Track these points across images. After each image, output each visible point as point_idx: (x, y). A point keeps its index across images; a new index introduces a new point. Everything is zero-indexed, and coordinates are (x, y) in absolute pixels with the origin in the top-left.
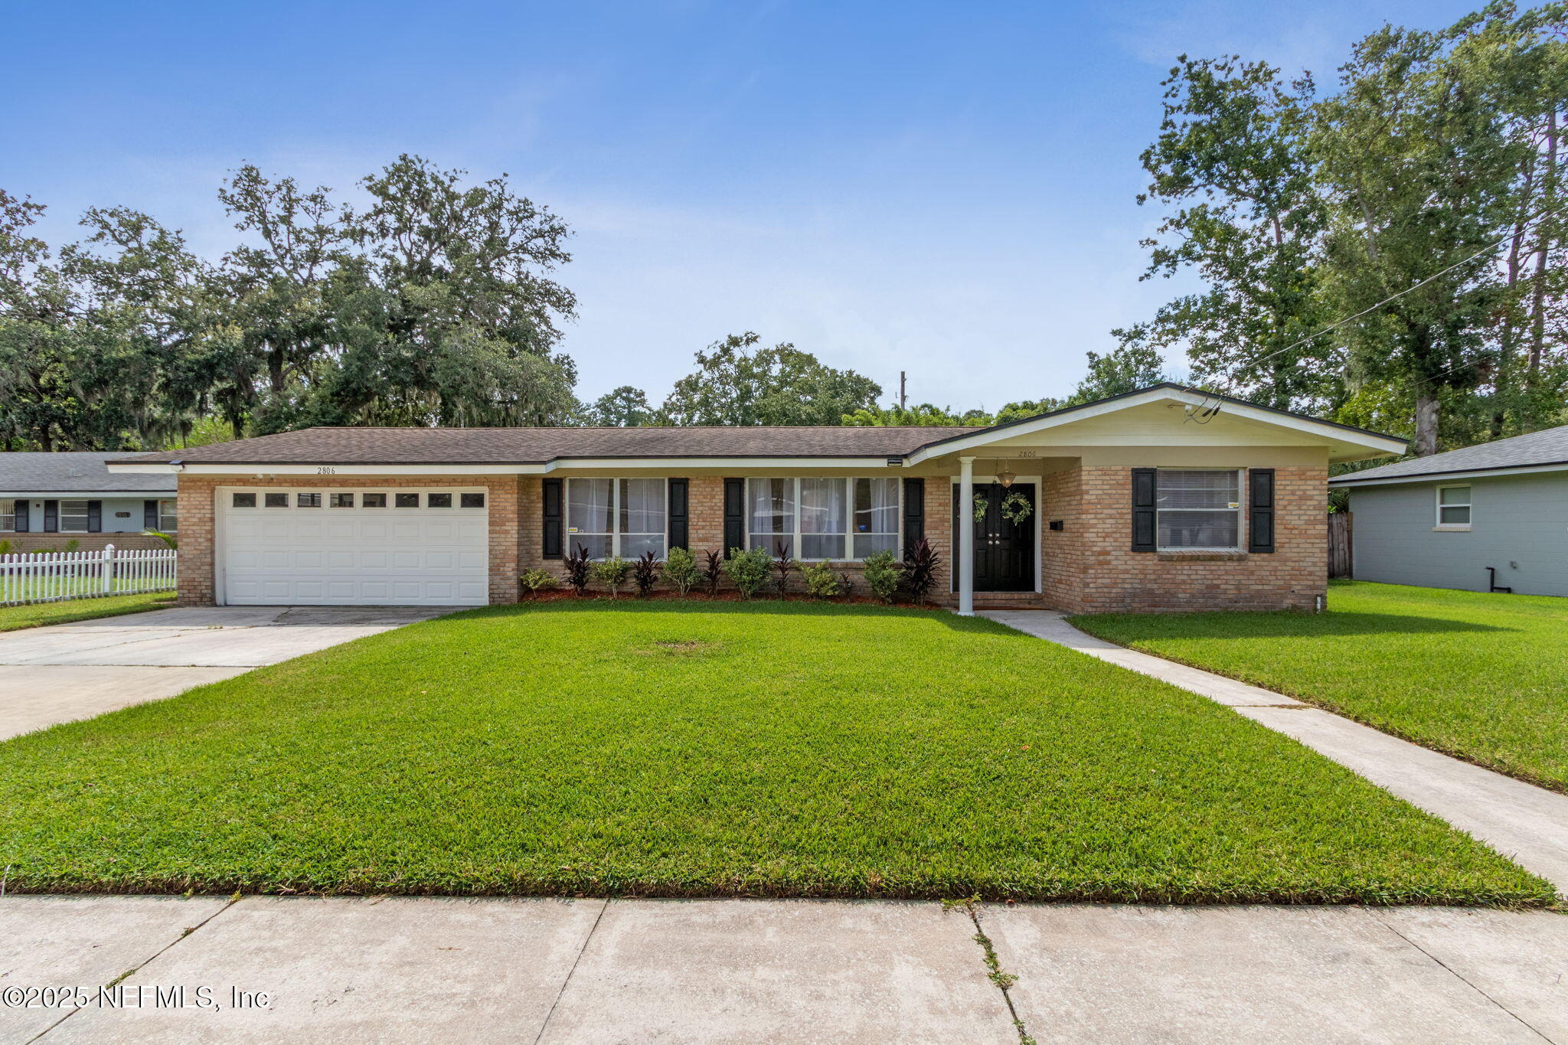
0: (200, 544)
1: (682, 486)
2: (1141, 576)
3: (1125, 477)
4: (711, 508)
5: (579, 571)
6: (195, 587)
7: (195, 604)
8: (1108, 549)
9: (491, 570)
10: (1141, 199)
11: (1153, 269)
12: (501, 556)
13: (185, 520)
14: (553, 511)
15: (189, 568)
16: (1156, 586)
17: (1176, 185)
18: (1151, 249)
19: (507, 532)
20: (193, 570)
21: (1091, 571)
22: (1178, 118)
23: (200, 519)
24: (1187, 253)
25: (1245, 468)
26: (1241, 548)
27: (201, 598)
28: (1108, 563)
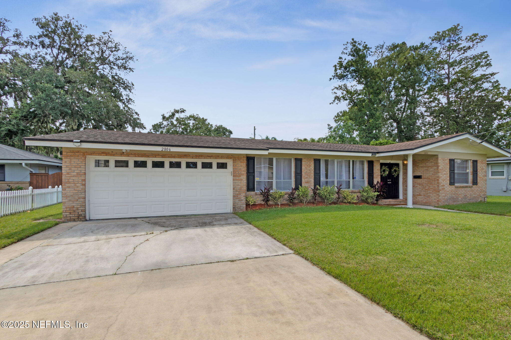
0: (78, 187)
1: (300, 161)
2: (451, 193)
3: (448, 162)
4: (310, 170)
5: (266, 196)
6: (74, 211)
7: (74, 220)
8: (445, 184)
9: (234, 196)
10: (331, 79)
11: (334, 101)
12: (239, 190)
13: (68, 174)
14: (251, 171)
15: (70, 201)
16: (454, 196)
17: (341, 77)
18: (335, 95)
19: (241, 180)
20: (73, 201)
21: (441, 192)
22: (344, 56)
23: (77, 173)
24: (344, 97)
25: (470, 160)
26: (470, 184)
27: (78, 217)
28: (444, 189)
